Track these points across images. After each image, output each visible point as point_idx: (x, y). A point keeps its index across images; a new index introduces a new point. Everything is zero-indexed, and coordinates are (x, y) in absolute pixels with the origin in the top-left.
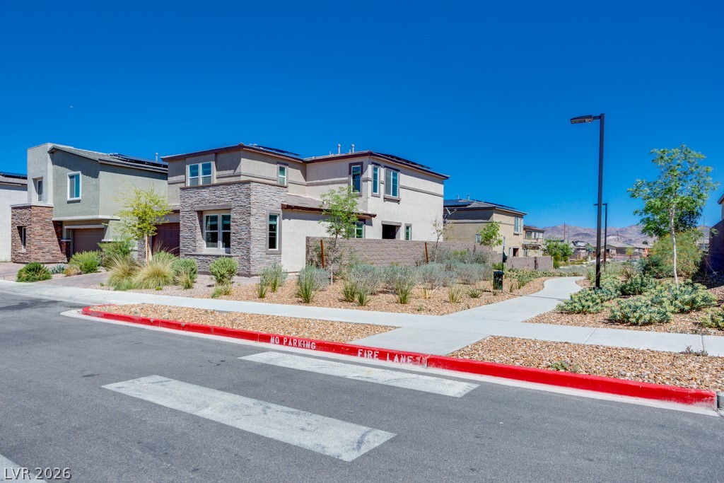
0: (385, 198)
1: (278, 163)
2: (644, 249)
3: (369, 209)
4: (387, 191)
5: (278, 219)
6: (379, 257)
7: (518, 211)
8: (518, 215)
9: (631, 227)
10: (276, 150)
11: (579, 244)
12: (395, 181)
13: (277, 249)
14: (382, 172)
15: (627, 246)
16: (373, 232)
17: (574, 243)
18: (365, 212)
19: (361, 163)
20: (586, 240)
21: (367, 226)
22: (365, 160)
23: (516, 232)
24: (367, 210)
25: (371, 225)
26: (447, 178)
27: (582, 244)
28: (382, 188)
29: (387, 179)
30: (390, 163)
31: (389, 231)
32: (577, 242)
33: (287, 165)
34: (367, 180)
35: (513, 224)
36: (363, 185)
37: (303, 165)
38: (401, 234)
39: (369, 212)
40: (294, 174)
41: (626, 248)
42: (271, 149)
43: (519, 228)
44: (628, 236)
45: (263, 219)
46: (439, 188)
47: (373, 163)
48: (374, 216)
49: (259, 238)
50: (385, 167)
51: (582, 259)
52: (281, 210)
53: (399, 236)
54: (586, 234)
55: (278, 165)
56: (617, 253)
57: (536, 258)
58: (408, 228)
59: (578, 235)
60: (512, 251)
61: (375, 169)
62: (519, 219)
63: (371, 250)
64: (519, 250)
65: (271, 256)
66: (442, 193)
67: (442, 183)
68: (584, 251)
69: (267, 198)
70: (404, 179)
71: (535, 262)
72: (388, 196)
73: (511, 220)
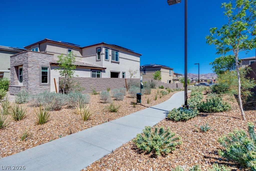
0: (111, 62)
1: (67, 48)
2: (212, 80)
3: (103, 66)
4: (113, 59)
5: (48, 69)
6: (104, 85)
7: (171, 68)
8: (171, 69)
9: (208, 74)
10: (68, 43)
11: (193, 79)
12: (117, 55)
13: (48, 83)
14: (110, 52)
15: (208, 79)
16: (106, 75)
17: (192, 79)
18: (102, 67)
19: (100, 48)
20: (196, 78)
21: (102, 73)
22: (101, 46)
23: (170, 75)
24: (102, 66)
25: (105, 72)
26: (141, 55)
27: (194, 79)
28: (110, 58)
29: (113, 54)
30: (114, 48)
31: (114, 75)
32: (193, 78)
33: (72, 49)
34: (102, 54)
35: (169, 72)
36: (101, 56)
37: (81, 49)
38: (121, 76)
39: (104, 67)
40: (76, 53)
41: (207, 80)
42: (66, 43)
43: (171, 74)
44: (208, 76)
45: (37, 69)
46: (138, 59)
47: (105, 47)
48: (106, 68)
49: (34, 78)
50: (112, 49)
51: (194, 83)
52: (50, 65)
53: (119, 77)
54: (196, 76)
55: (68, 49)
56: (205, 81)
57: (177, 83)
58: (123, 73)
59: (194, 76)
60: (169, 81)
61: (106, 50)
62: (171, 71)
63: (99, 82)
64: (171, 81)
65: (43, 86)
66: (139, 61)
67: (139, 57)
68: (195, 81)
69: (39, 59)
70: (121, 55)
71: (177, 85)
72: (113, 61)
73: (168, 71)
